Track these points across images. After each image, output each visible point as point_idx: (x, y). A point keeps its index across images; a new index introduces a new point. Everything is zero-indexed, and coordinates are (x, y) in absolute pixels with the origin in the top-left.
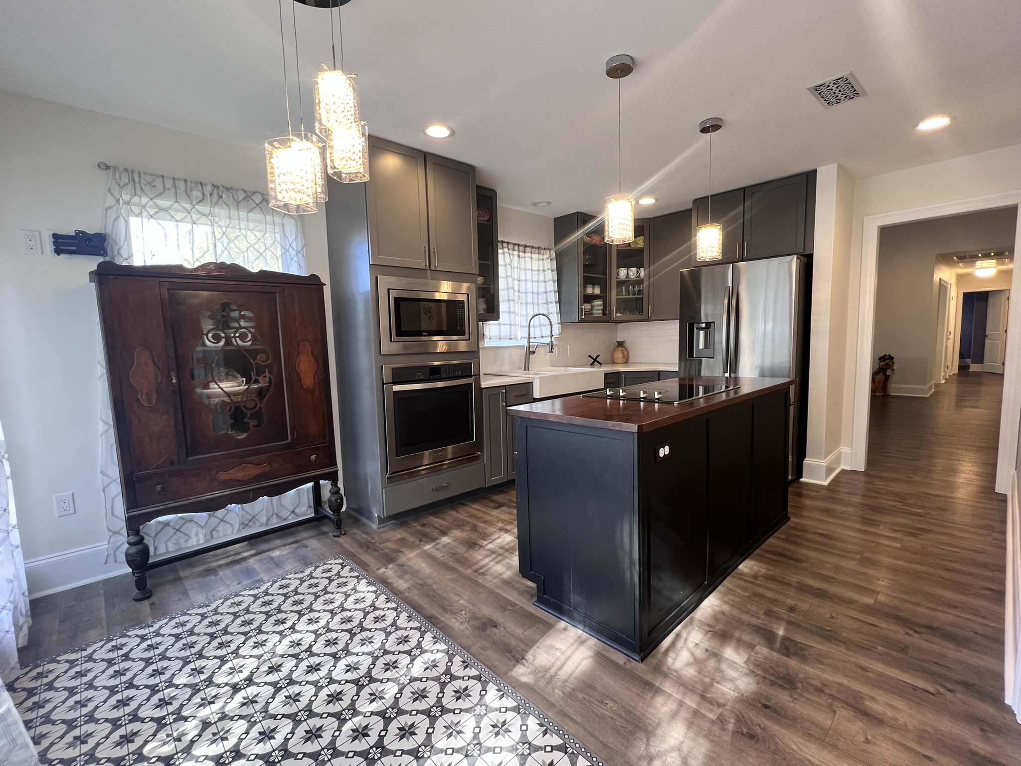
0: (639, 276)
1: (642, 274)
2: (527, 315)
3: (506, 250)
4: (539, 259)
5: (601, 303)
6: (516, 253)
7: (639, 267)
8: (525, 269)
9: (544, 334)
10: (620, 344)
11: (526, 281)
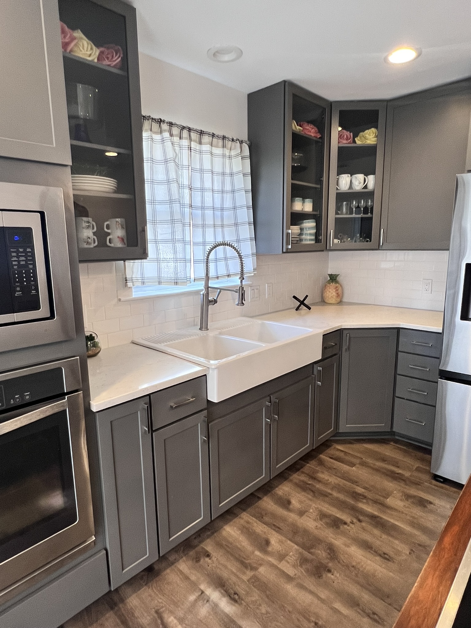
0: (366, 187)
1: (371, 186)
2: (204, 244)
3: (166, 135)
4: (224, 156)
5: (314, 224)
6: (185, 142)
7: (366, 174)
8: (202, 171)
9: (232, 271)
10: (333, 278)
11: (203, 190)
